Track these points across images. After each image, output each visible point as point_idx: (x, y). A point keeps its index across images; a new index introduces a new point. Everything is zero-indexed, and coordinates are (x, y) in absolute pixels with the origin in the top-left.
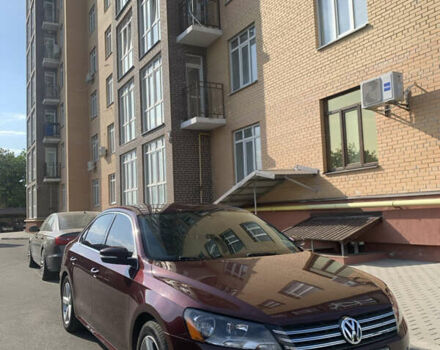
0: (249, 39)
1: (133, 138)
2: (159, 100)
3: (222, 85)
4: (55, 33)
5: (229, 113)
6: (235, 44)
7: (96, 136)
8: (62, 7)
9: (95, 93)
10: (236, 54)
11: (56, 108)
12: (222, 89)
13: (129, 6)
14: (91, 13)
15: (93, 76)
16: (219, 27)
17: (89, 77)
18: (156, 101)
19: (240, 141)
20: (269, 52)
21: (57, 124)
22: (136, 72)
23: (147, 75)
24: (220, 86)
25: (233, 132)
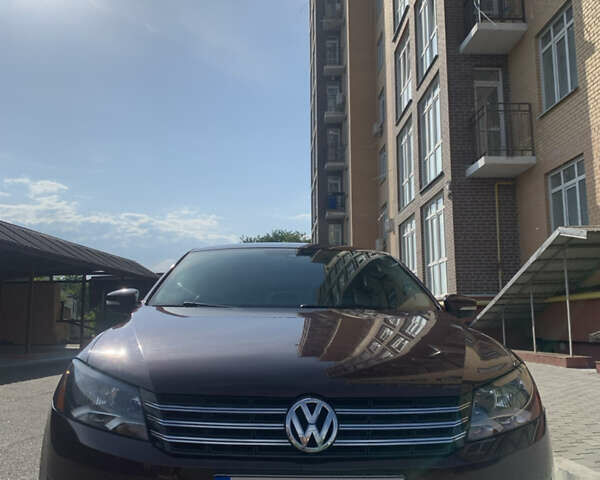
0: (567, 26)
1: (413, 197)
2: (440, 141)
3: (530, 105)
4: (339, 79)
5: (540, 147)
6: (547, 39)
7: (385, 206)
8: (345, 44)
9: (384, 149)
10: (548, 54)
11: (340, 173)
12: (530, 110)
13: (406, 20)
14: (378, 44)
15: (382, 127)
16: (524, 20)
17: (376, 129)
18: (436, 142)
19: (559, 188)
20: (594, 39)
21: (342, 194)
22: (414, 108)
23: (427, 108)
24: (526, 107)
25: (547, 174)
